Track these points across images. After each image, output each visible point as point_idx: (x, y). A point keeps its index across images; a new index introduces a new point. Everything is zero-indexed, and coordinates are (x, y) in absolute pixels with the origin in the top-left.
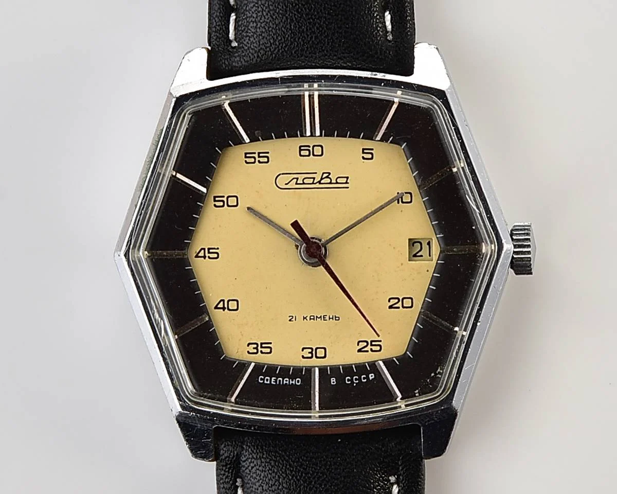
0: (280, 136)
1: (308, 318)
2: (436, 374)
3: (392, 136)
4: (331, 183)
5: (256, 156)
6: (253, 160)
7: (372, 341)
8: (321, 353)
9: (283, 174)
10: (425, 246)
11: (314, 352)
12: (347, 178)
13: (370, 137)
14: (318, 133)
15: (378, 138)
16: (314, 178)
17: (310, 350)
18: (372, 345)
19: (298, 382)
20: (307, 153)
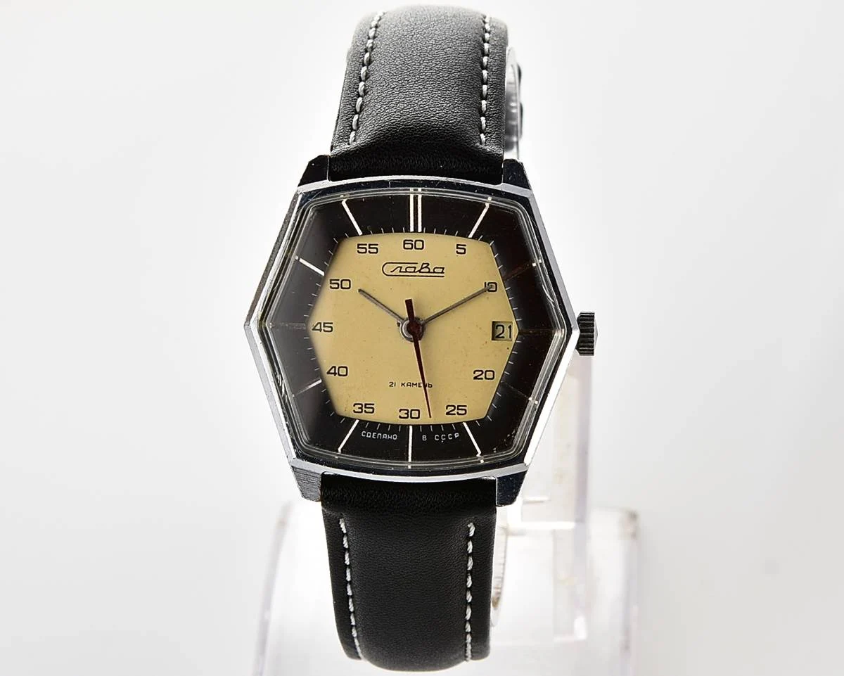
0: (388, 231)
1: (406, 385)
2: (511, 435)
3: (482, 235)
4: (429, 272)
5: (367, 247)
6: (364, 250)
7: (458, 406)
8: (415, 414)
9: (389, 263)
10: (507, 329)
11: (409, 414)
12: (443, 268)
13: (464, 234)
14: (420, 230)
15: (471, 236)
16: (415, 268)
17: (406, 412)
18: (458, 409)
19: (395, 437)
20: (410, 246)
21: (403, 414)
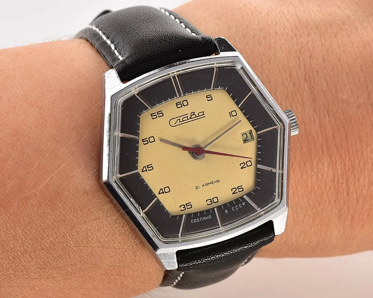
1: (205, 185)
4: (196, 117)
5: (156, 114)
6: (155, 117)
8: (215, 200)
10: (249, 135)
11: (212, 201)
12: (203, 112)
14: (182, 95)
16: (187, 117)
17: (210, 200)
18: (238, 189)
19: (210, 217)
20: (180, 106)
21: (209, 202)
